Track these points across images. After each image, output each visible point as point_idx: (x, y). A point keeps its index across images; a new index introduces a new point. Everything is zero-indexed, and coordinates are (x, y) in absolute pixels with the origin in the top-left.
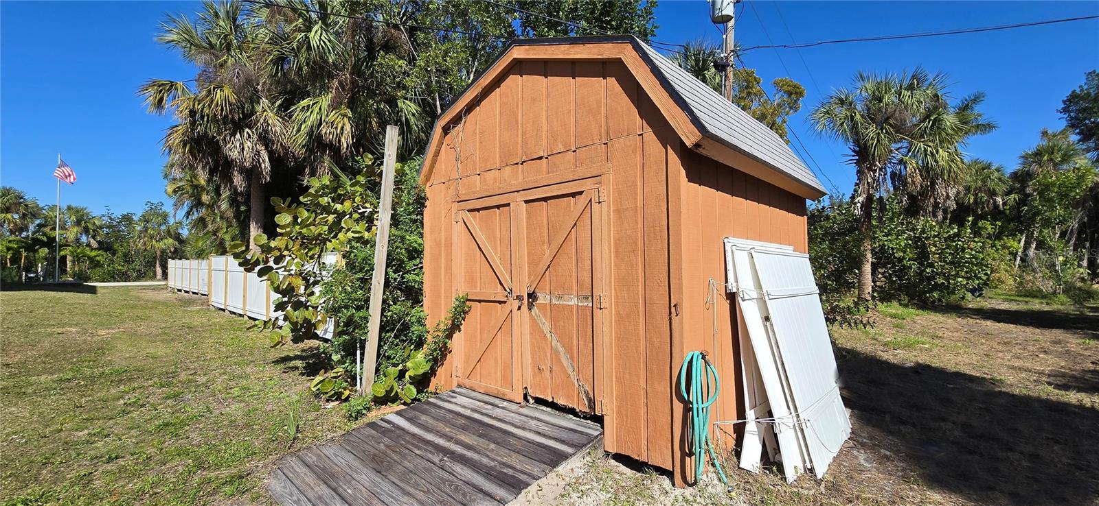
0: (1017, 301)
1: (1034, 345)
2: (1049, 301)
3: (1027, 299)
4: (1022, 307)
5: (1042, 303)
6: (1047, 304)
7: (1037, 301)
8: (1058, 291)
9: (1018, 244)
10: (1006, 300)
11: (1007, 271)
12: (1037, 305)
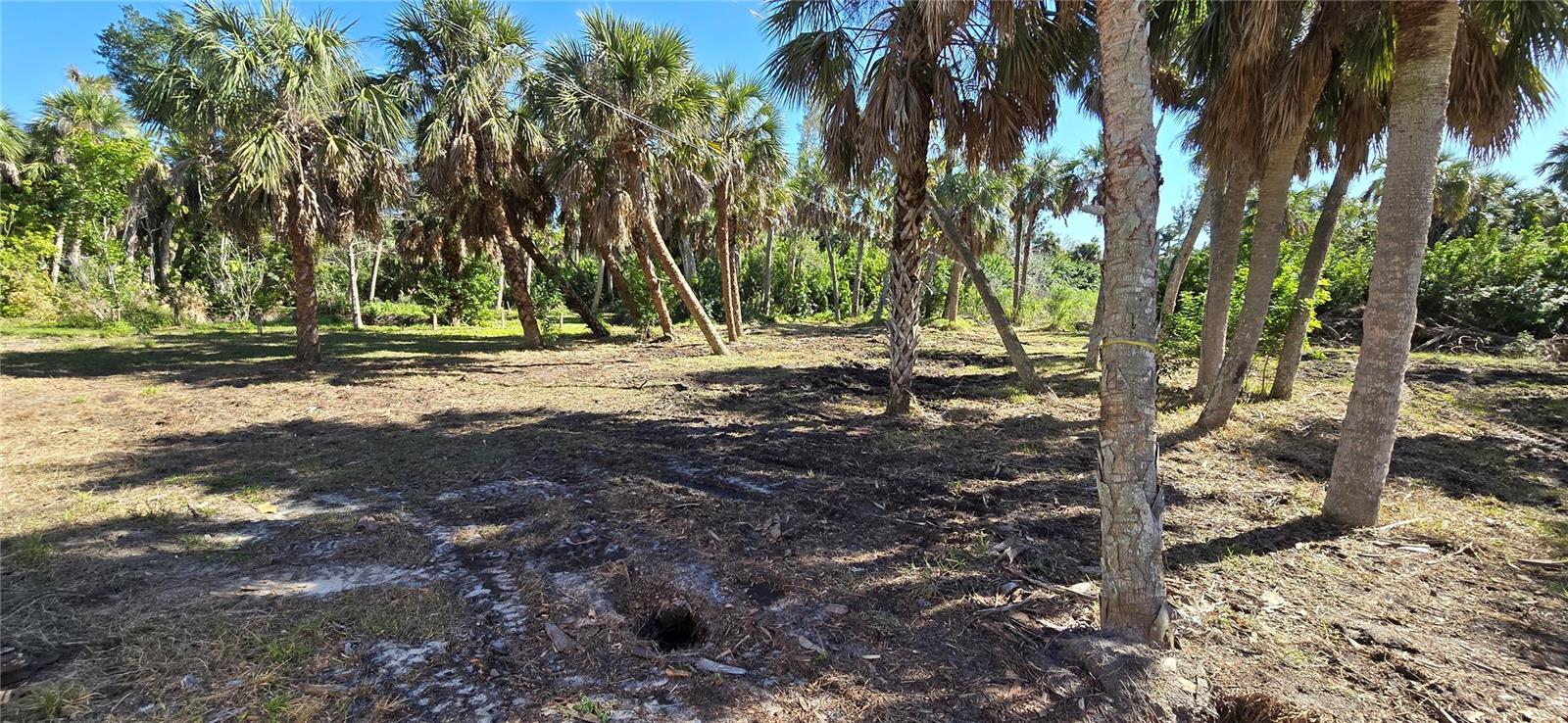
0: (55, 335)
1: (74, 411)
2: (104, 333)
3: (71, 331)
4: (63, 345)
5: (94, 336)
6: (102, 337)
7: (87, 332)
8: (115, 316)
9: (51, 244)
10: (37, 336)
11: (37, 287)
12: (87, 340)
